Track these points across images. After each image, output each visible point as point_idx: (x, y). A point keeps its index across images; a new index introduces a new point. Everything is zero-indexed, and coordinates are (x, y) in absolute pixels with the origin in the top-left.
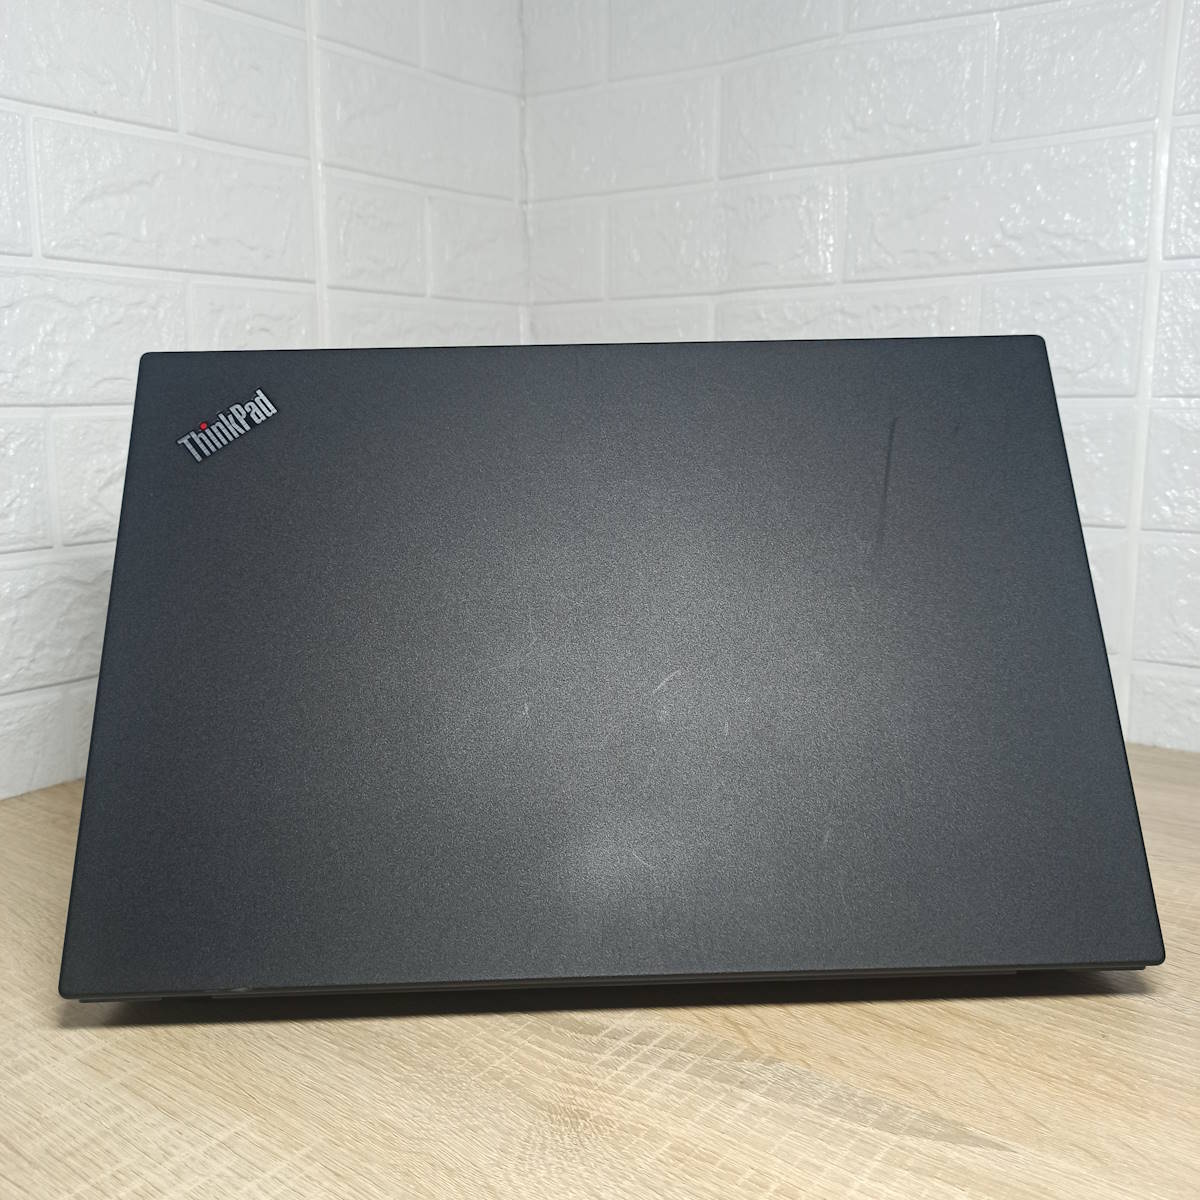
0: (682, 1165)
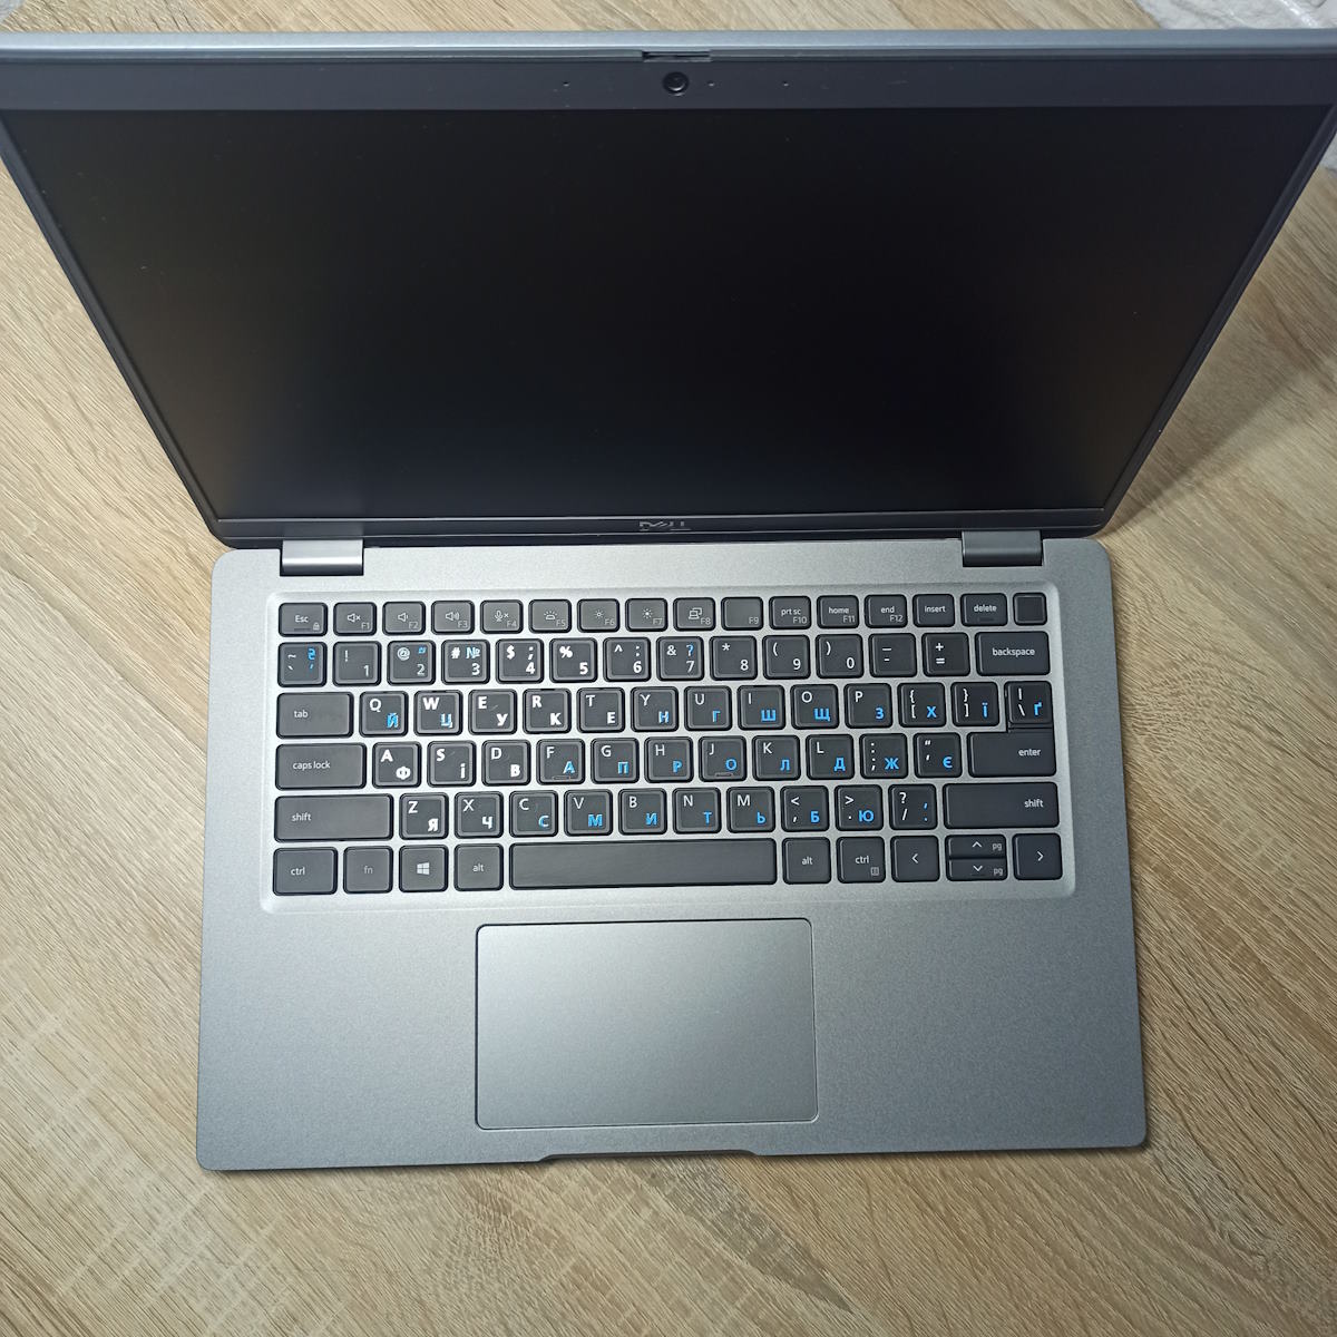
0: (578, 1292)
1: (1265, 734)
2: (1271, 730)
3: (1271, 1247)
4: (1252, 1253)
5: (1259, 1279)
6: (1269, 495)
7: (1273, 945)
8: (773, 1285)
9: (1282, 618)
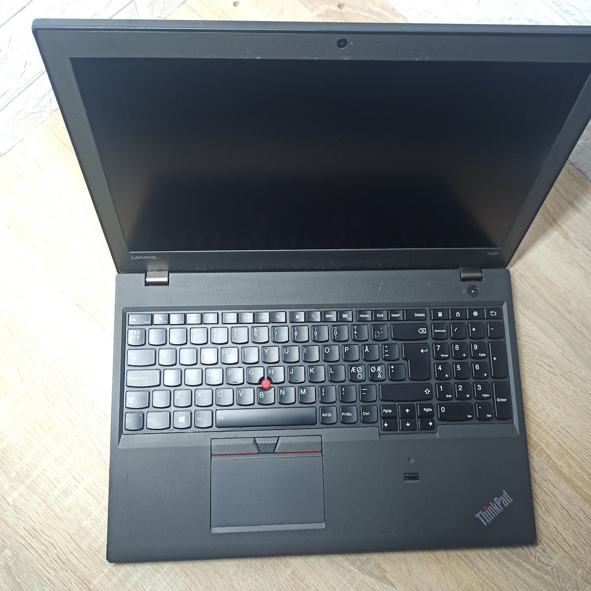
1: (547, 368)
2: (549, 366)
3: (553, 563)
4: (546, 565)
5: (550, 575)
6: (546, 278)
7: (552, 447)
8: (367, 579)
9: (552, 324)
